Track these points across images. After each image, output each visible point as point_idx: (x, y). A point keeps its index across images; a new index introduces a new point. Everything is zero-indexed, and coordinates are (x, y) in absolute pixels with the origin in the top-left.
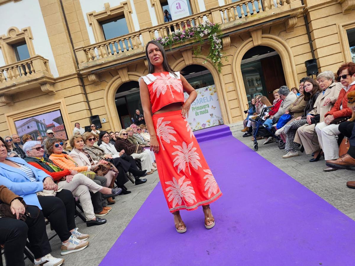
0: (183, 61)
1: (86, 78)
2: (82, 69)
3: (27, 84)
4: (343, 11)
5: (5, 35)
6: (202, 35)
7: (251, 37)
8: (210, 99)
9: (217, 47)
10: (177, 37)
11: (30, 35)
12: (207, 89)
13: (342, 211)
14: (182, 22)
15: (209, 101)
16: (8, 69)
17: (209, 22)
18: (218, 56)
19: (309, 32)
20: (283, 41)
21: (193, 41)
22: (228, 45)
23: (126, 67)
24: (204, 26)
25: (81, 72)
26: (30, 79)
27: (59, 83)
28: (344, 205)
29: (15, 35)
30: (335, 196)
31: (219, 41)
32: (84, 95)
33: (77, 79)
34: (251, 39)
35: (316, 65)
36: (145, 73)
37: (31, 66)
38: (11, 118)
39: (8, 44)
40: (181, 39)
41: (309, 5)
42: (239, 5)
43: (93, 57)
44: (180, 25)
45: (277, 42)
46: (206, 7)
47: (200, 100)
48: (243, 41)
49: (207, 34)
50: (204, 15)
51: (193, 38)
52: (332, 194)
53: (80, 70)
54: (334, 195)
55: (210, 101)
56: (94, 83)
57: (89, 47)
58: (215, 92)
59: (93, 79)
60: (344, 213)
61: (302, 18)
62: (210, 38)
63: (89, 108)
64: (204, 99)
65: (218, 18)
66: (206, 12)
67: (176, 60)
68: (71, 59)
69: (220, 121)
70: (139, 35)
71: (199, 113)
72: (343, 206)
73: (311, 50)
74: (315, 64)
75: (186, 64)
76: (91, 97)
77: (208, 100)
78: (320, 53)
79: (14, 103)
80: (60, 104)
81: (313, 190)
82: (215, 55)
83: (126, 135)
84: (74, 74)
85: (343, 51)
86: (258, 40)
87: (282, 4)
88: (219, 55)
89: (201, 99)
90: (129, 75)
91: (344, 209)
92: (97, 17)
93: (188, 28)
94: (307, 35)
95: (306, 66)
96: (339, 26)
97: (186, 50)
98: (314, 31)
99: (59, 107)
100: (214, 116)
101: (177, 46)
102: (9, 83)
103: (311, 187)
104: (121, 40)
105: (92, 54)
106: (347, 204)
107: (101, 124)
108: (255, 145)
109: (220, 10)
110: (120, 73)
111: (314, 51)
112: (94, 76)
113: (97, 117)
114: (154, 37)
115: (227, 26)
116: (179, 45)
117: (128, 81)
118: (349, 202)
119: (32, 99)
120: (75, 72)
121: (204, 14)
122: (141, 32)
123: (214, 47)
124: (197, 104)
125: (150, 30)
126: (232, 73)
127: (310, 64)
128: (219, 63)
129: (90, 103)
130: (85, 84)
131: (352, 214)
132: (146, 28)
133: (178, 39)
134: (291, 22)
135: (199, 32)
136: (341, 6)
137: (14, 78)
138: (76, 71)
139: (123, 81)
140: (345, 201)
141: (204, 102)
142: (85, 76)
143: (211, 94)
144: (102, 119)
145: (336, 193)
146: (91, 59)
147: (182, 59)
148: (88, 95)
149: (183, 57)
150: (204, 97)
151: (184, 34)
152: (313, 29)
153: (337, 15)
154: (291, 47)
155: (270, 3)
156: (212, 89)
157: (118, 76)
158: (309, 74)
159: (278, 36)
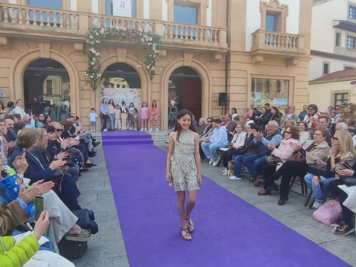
0: (116, 57)
4: (253, 63)
6: (142, 40)
7: (183, 57)
9: (155, 56)
10: (118, 33)
12: (132, 91)
14: (126, 21)
17: (151, 31)
18: (153, 65)
19: (227, 70)
20: (207, 70)
21: (132, 43)
23: (50, 42)
24: (147, 33)
28: (286, 222)
31: (157, 52)
34: (182, 59)
35: (227, 99)
36: (70, 56)
40: (121, 36)
41: (232, 49)
44: (123, 23)
45: (202, 69)
46: (150, 15)
48: (176, 58)
49: (148, 41)
50: (148, 23)
51: (133, 39)
56: (3, 47)
58: (139, 96)
61: (225, 56)
62: (150, 46)
64: (127, 100)
65: (160, 30)
66: (150, 20)
67: (109, 53)
70: (75, 15)
73: (226, 85)
74: (225, 97)
75: (118, 61)
78: (232, 90)
82: (150, 62)
85: (246, 94)
86: (188, 61)
88: (154, 63)
89: (124, 99)
90: (50, 52)
91: (288, 224)
93: (131, 29)
94: (225, 72)
95: (219, 97)
96: (248, 73)
97: (122, 47)
98: (231, 71)
101: (115, 41)
104: (53, 13)
105: (9, 14)
109: (163, 24)
110: (41, 46)
111: (227, 86)
112: (6, 39)
114: (93, 24)
115: (166, 40)
116: (117, 41)
121: (148, 21)
122: (79, 14)
125: (90, 15)
127: (223, 96)
128: (153, 71)
132: (86, 12)
133: (118, 35)
134: (218, 57)
135: (141, 37)
136: (252, 58)
139: (41, 56)
143: (135, 97)
145: (277, 213)
146: (7, 20)
147: (115, 55)
149: (117, 53)
150: (127, 98)
151: (125, 32)
152: (231, 69)
153: (248, 64)
154: (212, 78)
155: (204, 36)
156: (137, 92)
157: (36, 49)
158: (219, 104)
159: (204, 64)
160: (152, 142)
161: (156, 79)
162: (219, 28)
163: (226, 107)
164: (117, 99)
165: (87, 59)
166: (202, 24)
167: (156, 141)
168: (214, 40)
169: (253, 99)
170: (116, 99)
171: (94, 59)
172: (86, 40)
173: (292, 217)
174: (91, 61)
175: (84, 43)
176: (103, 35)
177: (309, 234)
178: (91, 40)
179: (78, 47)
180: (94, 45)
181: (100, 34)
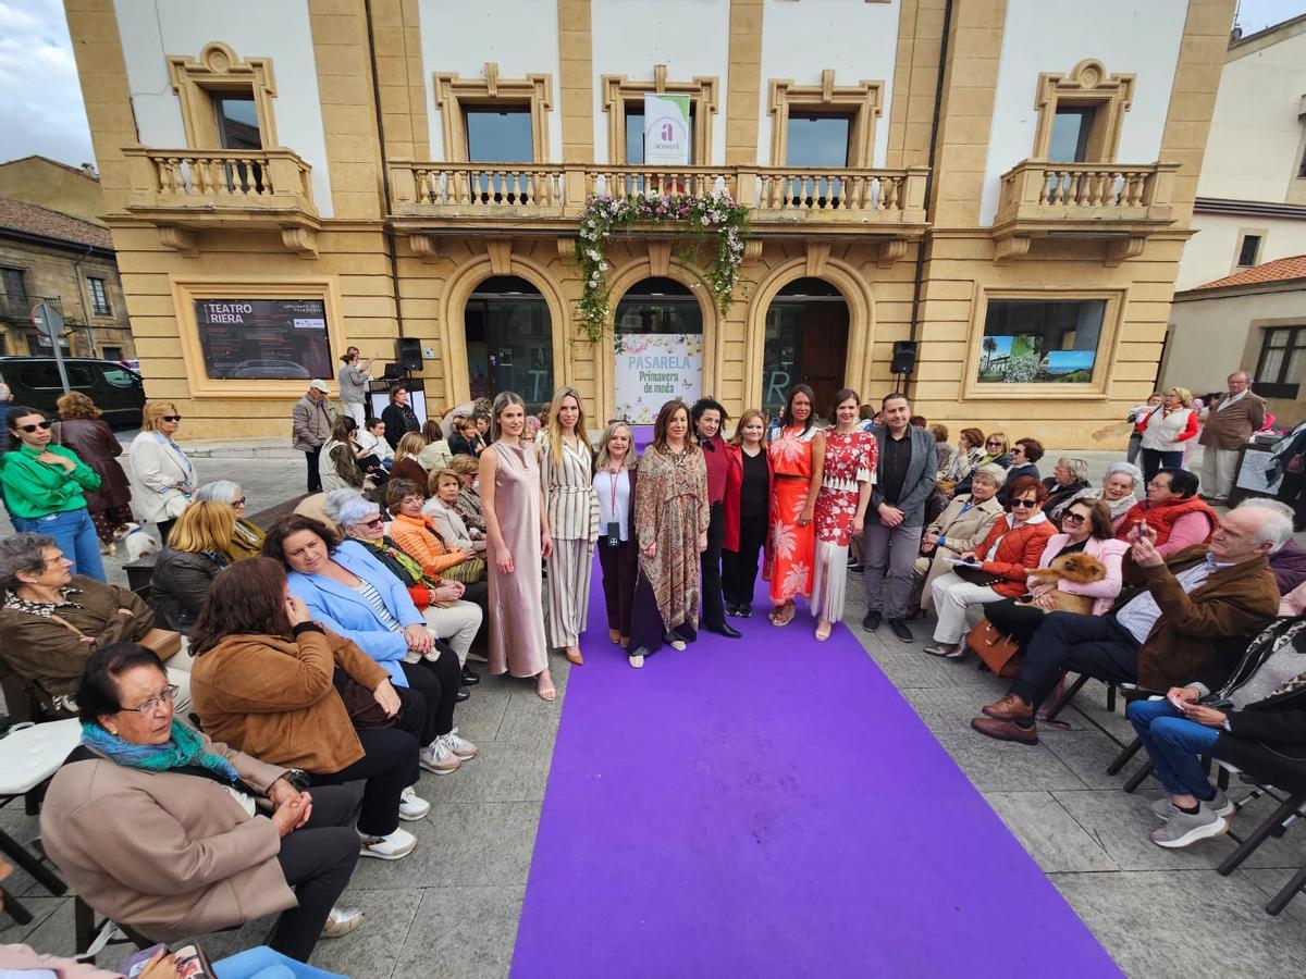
0: (647, 265)
1: (406, 239)
2: (398, 218)
3: (247, 218)
4: (996, 259)
5: (193, 58)
6: (705, 220)
7: (805, 254)
8: (685, 364)
9: (732, 259)
10: (649, 209)
11: (268, 81)
12: (682, 340)
13: (973, 781)
14: (668, 175)
16: (195, 160)
17: (727, 195)
18: (729, 281)
19: (919, 282)
20: (865, 285)
21: (682, 229)
22: (755, 259)
23: (510, 240)
24: (715, 203)
25: (395, 225)
26: (256, 206)
27: (332, 234)
29: (225, 69)
30: (958, 739)
31: (738, 247)
32: (392, 281)
33: (380, 236)
34: (803, 260)
35: (914, 356)
36: (552, 267)
37: (263, 171)
38: (187, 288)
39: (200, 86)
40: (655, 214)
41: (937, 226)
42: (800, 176)
43: (431, 193)
44: (661, 180)
45: (853, 282)
46: (727, 154)
47: (662, 360)
48: (788, 257)
49: (717, 221)
50: (720, 175)
51: (683, 221)
52: (951, 729)
53: (394, 218)
54: (955, 734)
55: (684, 367)
56: (421, 257)
57: (428, 167)
58: (698, 351)
59: (423, 249)
60: (979, 788)
61: (916, 246)
62: (723, 234)
63: (398, 314)
64: (672, 360)
65: (751, 192)
66: (726, 168)
67: (632, 257)
68: (375, 183)
70: (557, 174)
71: (653, 389)
72: (974, 770)
73: (913, 319)
74: (911, 352)
75: (652, 274)
76: (406, 289)
77: (679, 366)
78: (928, 332)
79: (201, 252)
80: (324, 287)
81: (916, 710)
82: (722, 274)
84: (375, 224)
85: (968, 341)
86: (817, 266)
87: (887, 204)
88: (730, 276)
90: (512, 261)
91: (977, 778)
92: (460, 92)
93: (679, 196)
94: (913, 286)
95: (895, 351)
96: (978, 286)
97: (661, 242)
98: (930, 282)
99: (322, 294)
101: (644, 228)
102: (195, 200)
103: (911, 699)
104: (513, 173)
105: (429, 185)
106: (979, 764)
107: (422, 359)
109: (758, 175)
110: (493, 251)
111: (917, 323)
112: (427, 241)
113: (415, 342)
114: (594, 190)
115: (763, 216)
116: (648, 228)
117: (508, 273)
119: (254, 256)
120: (377, 217)
121: (721, 172)
122: (565, 168)
123: (725, 258)
124: (653, 368)
125: (588, 169)
126: (746, 323)
127: (904, 349)
128: (727, 294)
129: (402, 302)
130: (398, 254)
131: (990, 795)
132: (579, 162)
133: (649, 213)
134: (896, 249)
135: (701, 213)
136: (996, 246)
137: (210, 189)
138: (383, 218)
139: (495, 272)
141: (670, 367)
142: (402, 234)
143: (689, 354)
144: (425, 347)
145: (958, 731)
146: (425, 199)
147: (645, 259)
148: (400, 282)
149: (648, 254)
150: (671, 355)
151: (666, 205)
152: (930, 277)
153: (983, 263)
154: (877, 302)
155: (863, 195)
156: (694, 342)
157: (485, 257)
158: (894, 370)
159: (860, 268)
161: (735, 311)
162: (906, 171)
163: (907, 377)
165: (581, 274)
166: (860, 165)
168: (890, 202)
169: (987, 354)
170: (648, 359)
171: (595, 275)
172: (579, 231)
173: (1000, 752)
174: (590, 278)
175: (577, 238)
176: (615, 217)
177: (1031, 826)
178: (591, 230)
179: (565, 247)
180: (597, 241)
181: (609, 213)
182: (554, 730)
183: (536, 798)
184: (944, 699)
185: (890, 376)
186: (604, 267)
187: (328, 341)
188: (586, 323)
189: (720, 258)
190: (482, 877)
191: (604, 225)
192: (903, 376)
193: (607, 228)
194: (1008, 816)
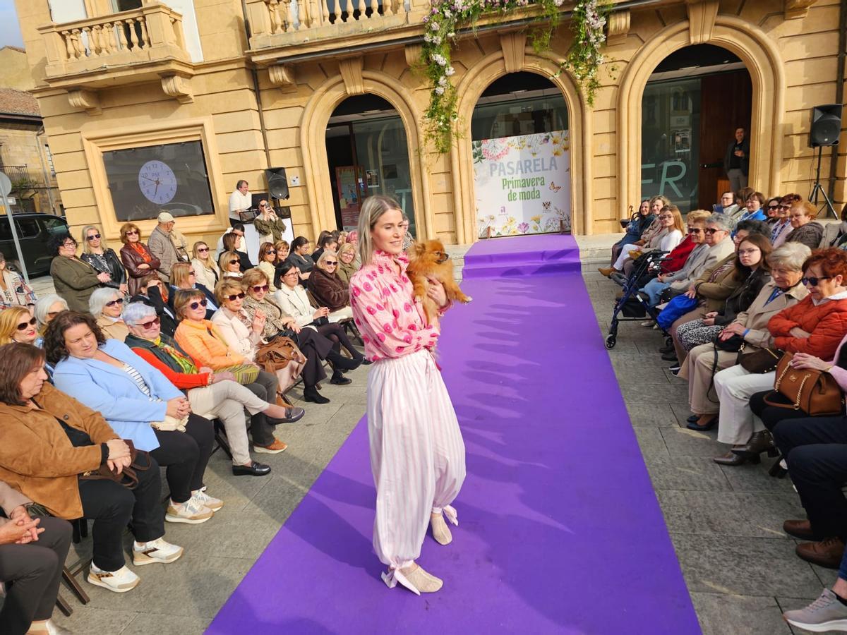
0: (500, 62)
1: (265, 71)
2: (257, 52)
3: (133, 72)
7: (687, 19)
8: (551, 165)
9: (593, 39)
12: (547, 139)
13: (688, 580)
15: (547, 169)
16: (91, 28)
18: (592, 64)
21: (533, 14)
22: (623, 34)
23: (361, 57)
25: (254, 59)
26: (139, 61)
27: (203, 76)
28: (700, 568)
30: (697, 540)
31: (602, 22)
32: (257, 114)
33: (243, 71)
34: (684, 25)
35: (839, 123)
36: (402, 79)
37: (143, 27)
38: (95, 143)
43: (284, 22)
45: (751, 41)
47: (525, 164)
48: (665, 26)
51: (534, 5)
52: (694, 531)
53: (253, 53)
54: (697, 535)
55: (550, 169)
56: (280, 89)
58: (565, 149)
59: (281, 79)
60: (690, 587)
62: (579, 13)
63: (265, 146)
64: (537, 162)
67: (484, 54)
69: (564, 222)
71: (518, 196)
72: (697, 570)
73: (838, 77)
75: (507, 70)
76: (270, 120)
77: (545, 168)
79: (103, 109)
80: (200, 128)
81: (664, 510)
82: (582, 59)
83: (332, 264)
84: (238, 60)
86: (704, 29)
88: (593, 59)
89: (530, 161)
90: (364, 78)
91: (694, 577)
94: (836, 35)
95: (812, 119)
97: (512, 33)
99: (200, 135)
100: (551, 208)
101: (491, 22)
102: (94, 63)
103: (665, 501)
105: (284, 14)
106: (708, 566)
107: (287, 188)
108: (611, 335)
110: (346, 72)
112: (284, 70)
113: (279, 171)
116: (495, 20)
117: (361, 92)
118: (712, 564)
119: (143, 107)
120: (240, 54)
123: (583, 40)
124: (517, 173)
126: (616, 109)
127: (824, 116)
128: (593, 80)
129: (268, 134)
130: (262, 86)
131: (701, 594)
137: (104, 52)
138: (244, 54)
139: (349, 92)
140: (706, 559)
141: (535, 171)
142: (262, 67)
143: (556, 154)
144: (292, 177)
145: (702, 532)
146: (279, 28)
147: (498, 55)
148: (266, 115)
149: (501, 49)
150: (535, 157)
154: (787, 62)
156: (561, 140)
157: (338, 78)
158: (813, 143)
159: (762, 24)
160: (577, 266)
161: (604, 98)
163: (832, 150)
164: (512, 163)
165: (428, 84)
167: (589, 264)
170: (511, 165)
171: (442, 80)
172: (423, 36)
173: (740, 556)
174: (437, 83)
175: (423, 44)
176: (460, 15)
177: (729, 626)
178: (435, 33)
179: (412, 55)
180: (443, 43)
181: (453, 11)
182: (294, 507)
183: (253, 557)
184: (705, 502)
185: (810, 151)
186: (450, 71)
187: (208, 178)
188: (433, 133)
189: (578, 39)
190: (184, 609)
191: (449, 25)
192: (827, 150)
193: (453, 28)
194: (708, 615)
